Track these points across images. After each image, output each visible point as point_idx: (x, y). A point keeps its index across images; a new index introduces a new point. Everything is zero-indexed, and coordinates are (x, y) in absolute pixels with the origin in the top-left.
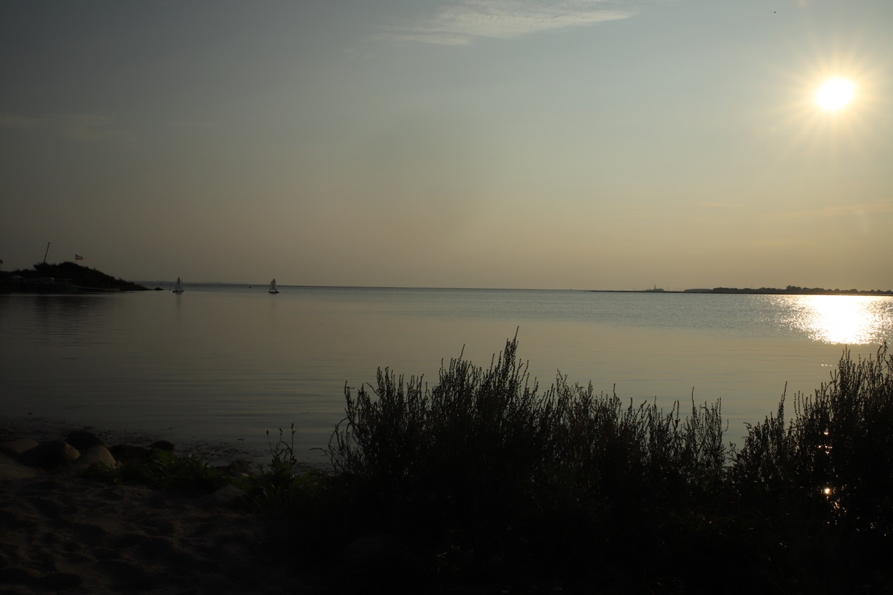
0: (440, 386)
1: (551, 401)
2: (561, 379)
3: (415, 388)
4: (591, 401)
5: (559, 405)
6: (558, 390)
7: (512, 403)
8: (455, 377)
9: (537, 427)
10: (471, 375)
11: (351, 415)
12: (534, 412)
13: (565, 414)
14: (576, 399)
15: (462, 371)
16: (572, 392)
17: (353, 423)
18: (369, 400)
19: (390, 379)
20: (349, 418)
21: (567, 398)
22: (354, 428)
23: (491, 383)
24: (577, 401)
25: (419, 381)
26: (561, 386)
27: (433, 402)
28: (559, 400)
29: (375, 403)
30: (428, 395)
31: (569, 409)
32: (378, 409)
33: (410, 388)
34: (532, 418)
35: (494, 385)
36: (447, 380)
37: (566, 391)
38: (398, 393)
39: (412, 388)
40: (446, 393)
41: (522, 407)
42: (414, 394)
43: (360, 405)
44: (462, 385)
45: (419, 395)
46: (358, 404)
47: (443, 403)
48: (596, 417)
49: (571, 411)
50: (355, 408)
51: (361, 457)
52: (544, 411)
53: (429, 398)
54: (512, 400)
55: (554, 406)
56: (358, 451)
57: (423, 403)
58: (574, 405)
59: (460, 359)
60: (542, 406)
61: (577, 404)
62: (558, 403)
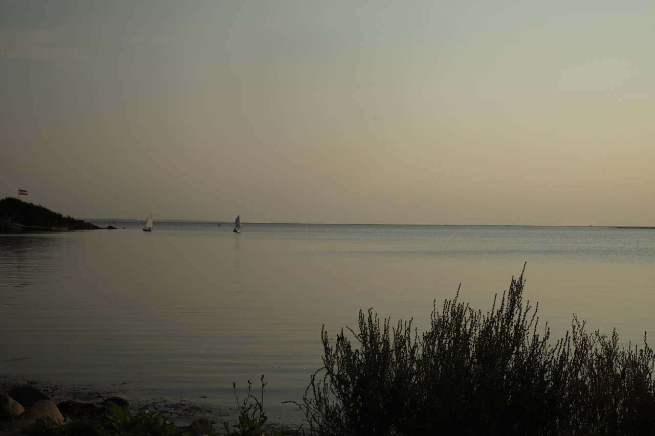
0: (432, 332)
1: (566, 351)
2: (577, 325)
3: (403, 333)
4: (616, 352)
5: (575, 357)
6: (574, 339)
7: (518, 352)
8: (450, 322)
9: (549, 381)
10: (469, 320)
11: (328, 365)
12: (545, 363)
13: (585, 369)
14: (596, 350)
15: (458, 314)
16: (592, 341)
17: (331, 373)
18: (349, 346)
19: (374, 322)
20: (326, 367)
21: (585, 349)
22: (332, 378)
23: (493, 329)
24: (599, 353)
25: (408, 325)
26: (578, 335)
27: (424, 351)
28: (576, 351)
29: (357, 351)
30: (417, 341)
31: (589, 362)
32: (360, 357)
33: (397, 335)
34: (543, 371)
35: (497, 331)
36: (439, 325)
37: (585, 340)
38: (383, 340)
39: (399, 334)
40: (439, 340)
41: (530, 357)
42: (401, 342)
43: (339, 353)
44: (458, 331)
45: (407, 343)
46: (337, 352)
47: (435, 350)
48: (623, 373)
49: (592, 365)
50: (334, 356)
51: (340, 412)
52: (558, 363)
53: (419, 345)
54: (518, 349)
55: (570, 358)
56: (337, 406)
57: (412, 352)
58: (594, 357)
59: (455, 301)
60: (555, 357)
61: (599, 357)
62: (575, 354)
